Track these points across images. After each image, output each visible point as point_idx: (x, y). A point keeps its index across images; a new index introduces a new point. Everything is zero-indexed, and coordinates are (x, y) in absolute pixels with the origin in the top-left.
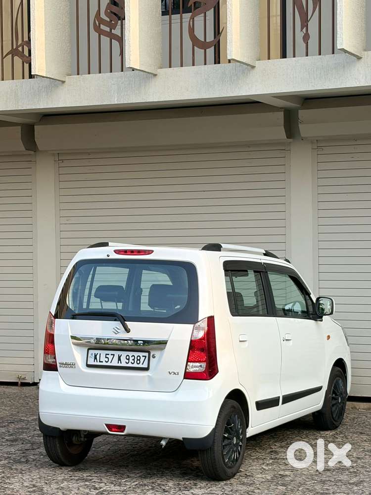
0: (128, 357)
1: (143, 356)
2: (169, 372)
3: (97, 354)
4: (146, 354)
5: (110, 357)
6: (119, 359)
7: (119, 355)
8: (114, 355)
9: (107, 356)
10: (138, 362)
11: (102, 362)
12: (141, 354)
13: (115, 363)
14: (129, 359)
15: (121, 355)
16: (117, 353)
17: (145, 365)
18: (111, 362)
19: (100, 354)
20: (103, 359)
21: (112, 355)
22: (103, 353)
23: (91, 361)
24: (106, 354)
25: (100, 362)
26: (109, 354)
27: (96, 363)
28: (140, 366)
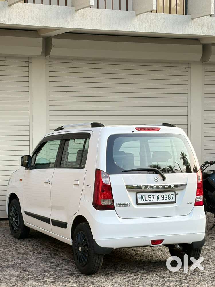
0: (163, 196)
1: (172, 195)
2: (188, 203)
3: (143, 196)
4: (173, 193)
5: (152, 197)
6: (158, 198)
7: (157, 195)
8: (154, 195)
9: (150, 196)
10: (169, 198)
11: (147, 201)
12: (171, 193)
13: (155, 200)
14: (163, 197)
15: (158, 195)
16: (156, 194)
17: (174, 200)
18: (153, 200)
19: (145, 196)
20: (147, 198)
21: (152, 195)
22: (147, 195)
23: (140, 201)
24: (149, 196)
25: (146, 201)
26: (150, 195)
27: (143, 202)
28: (171, 201)
